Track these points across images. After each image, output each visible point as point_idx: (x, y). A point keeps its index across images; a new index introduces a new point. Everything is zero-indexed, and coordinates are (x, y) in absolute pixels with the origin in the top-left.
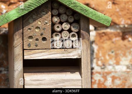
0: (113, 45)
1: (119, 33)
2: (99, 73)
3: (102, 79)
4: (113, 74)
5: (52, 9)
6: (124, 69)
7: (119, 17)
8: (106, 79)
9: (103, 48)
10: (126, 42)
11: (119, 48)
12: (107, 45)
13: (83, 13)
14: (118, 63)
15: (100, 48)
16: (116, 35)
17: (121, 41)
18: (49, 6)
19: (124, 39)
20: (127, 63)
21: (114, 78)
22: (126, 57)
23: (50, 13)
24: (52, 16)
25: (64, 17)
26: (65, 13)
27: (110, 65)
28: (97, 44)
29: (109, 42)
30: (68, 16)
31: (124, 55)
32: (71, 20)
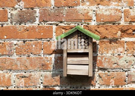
0: (106, 46)
1: (108, 41)
2: (100, 57)
3: (101, 59)
4: (105, 57)
5: (78, 34)
6: (110, 55)
7: (108, 35)
8: (102, 59)
9: (102, 47)
10: (111, 44)
11: (108, 47)
12: (104, 46)
13: (89, 36)
14: (108, 53)
15: (101, 47)
16: (108, 42)
17: (109, 44)
18: (77, 33)
19: (110, 43)
20: (111, 53)
21: (105, 59)
22: (111, 50)
23: (77, 35)
24: (78, 36)
25: (83, 37)
26: (83, 35)
27: (104, 53)
28: (100, 45)
29: (105, 45)
30: (84, 36)
31: (110, 50)
32: (85, 38)
